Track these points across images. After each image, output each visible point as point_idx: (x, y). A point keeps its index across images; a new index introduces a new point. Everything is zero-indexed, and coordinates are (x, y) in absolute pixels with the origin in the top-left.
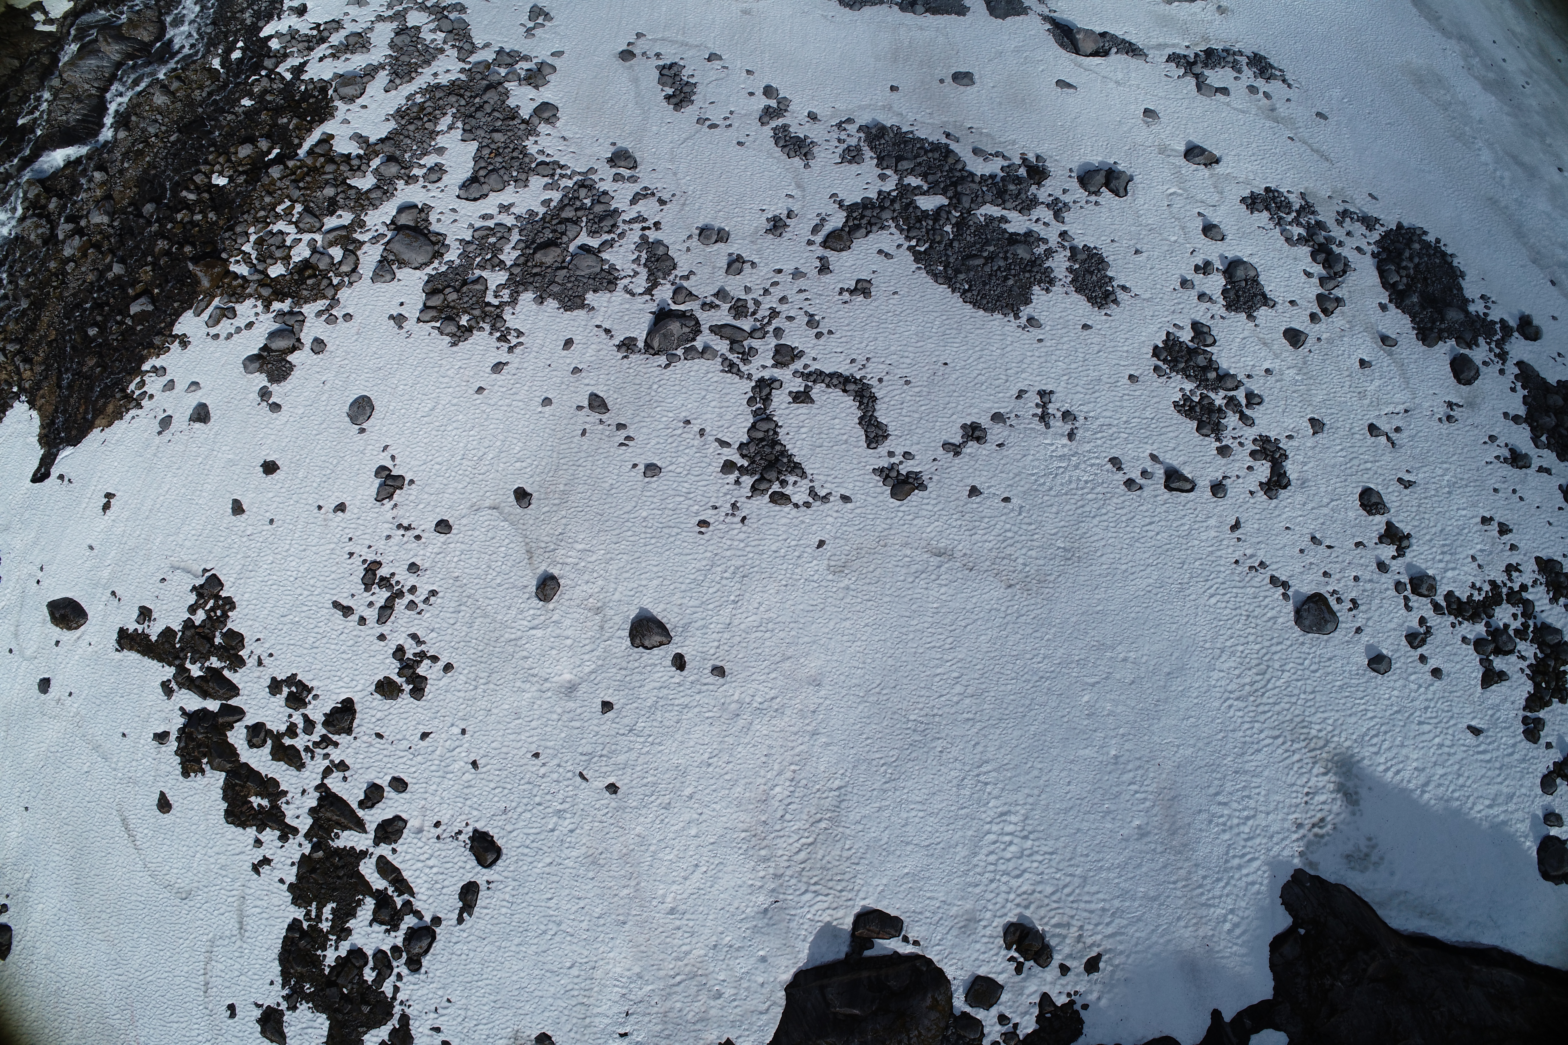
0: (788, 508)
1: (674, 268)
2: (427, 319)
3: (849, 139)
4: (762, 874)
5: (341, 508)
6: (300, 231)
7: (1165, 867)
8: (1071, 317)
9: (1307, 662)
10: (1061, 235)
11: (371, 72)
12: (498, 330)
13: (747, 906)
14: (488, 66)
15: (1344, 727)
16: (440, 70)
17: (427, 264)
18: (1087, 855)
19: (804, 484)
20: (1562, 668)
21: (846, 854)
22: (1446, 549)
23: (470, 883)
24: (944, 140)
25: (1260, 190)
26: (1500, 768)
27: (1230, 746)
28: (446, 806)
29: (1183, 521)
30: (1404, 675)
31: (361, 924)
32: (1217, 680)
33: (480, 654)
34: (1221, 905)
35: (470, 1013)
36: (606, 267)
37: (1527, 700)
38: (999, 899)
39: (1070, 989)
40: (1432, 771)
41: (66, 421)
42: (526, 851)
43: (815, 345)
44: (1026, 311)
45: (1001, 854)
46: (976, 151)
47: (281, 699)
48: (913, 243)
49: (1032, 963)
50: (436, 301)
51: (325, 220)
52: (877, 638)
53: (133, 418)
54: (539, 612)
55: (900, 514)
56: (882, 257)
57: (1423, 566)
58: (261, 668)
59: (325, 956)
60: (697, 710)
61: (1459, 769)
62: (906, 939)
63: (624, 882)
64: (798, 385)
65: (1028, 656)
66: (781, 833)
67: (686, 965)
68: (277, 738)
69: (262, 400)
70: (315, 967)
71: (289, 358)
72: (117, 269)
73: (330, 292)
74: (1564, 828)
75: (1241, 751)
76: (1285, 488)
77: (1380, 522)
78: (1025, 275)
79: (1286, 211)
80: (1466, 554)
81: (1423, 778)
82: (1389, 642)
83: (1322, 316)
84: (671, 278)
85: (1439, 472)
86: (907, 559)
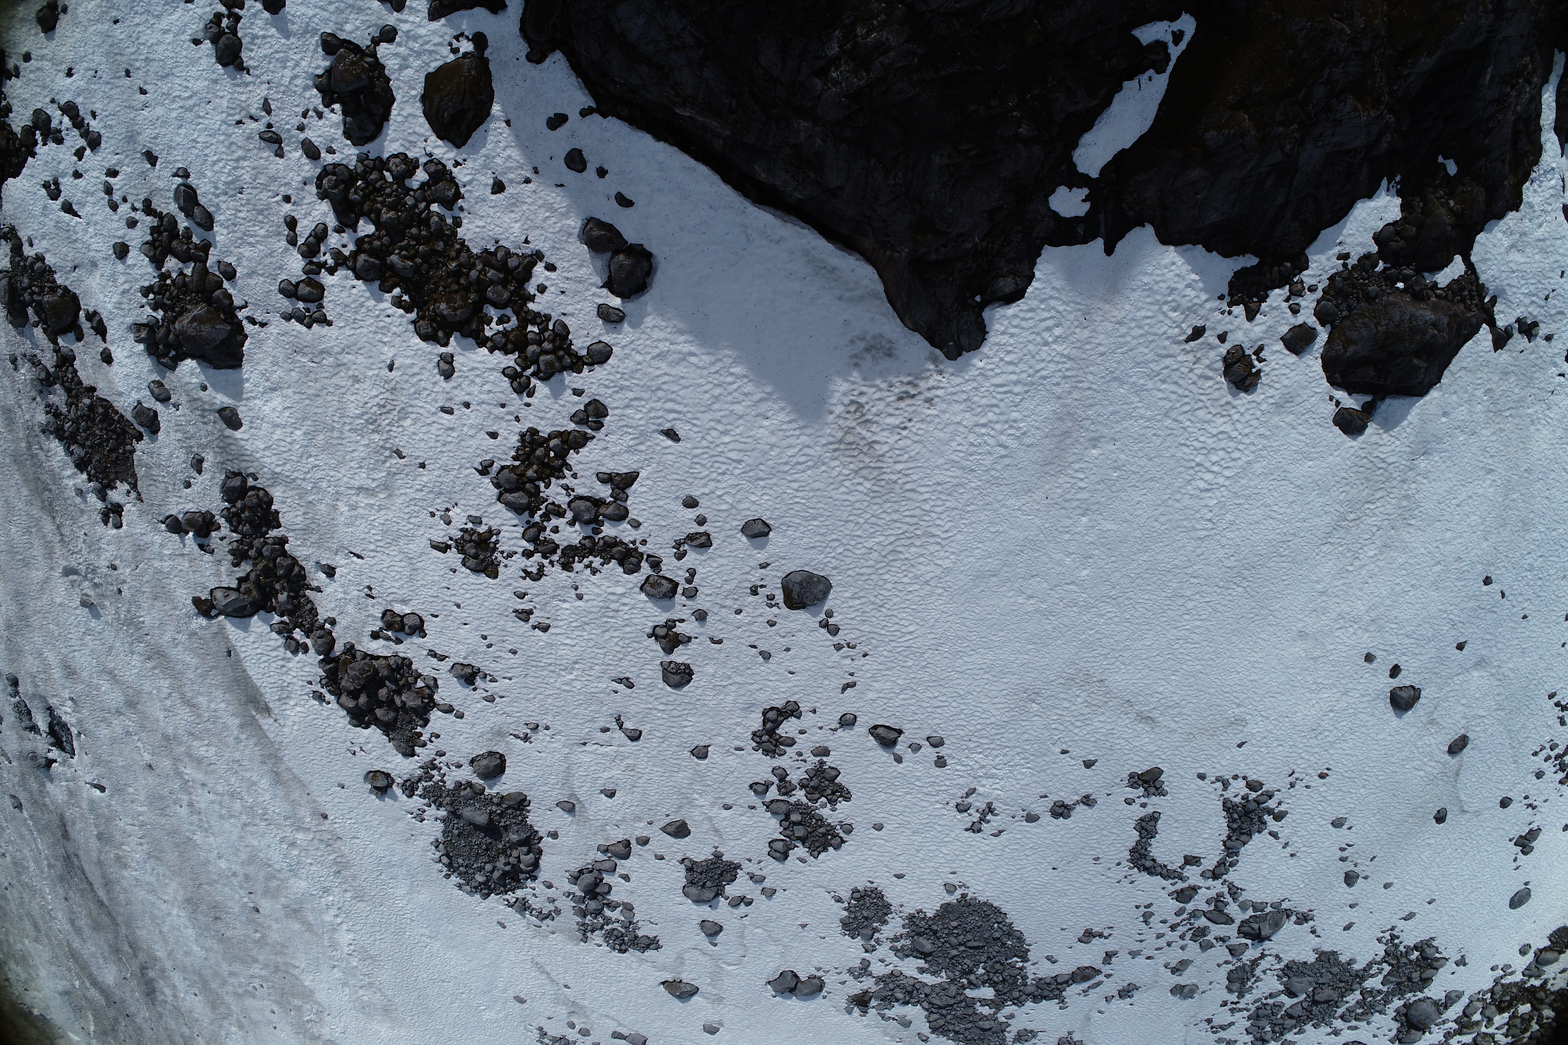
0: (1252, 777)
1: (1231, 972)
2: (1441, 961)
4: (1413, 486)
7: (1091, 405)
8: (910, 887)
9: (840, 550)
10: (874, 951)
12: (1394, 944)
15: (831, 480)
17: (1420, 1001)
18: (1154, 435)
19: (1229, 794)
20: (517, 463)
21: (1347, 488)
24: (932, 1037)
25: (633, 954)
26: (659, 389)
27: (966, 496)
29: (903, 702)
30: (734, 512)
32: (947, 558)
33: (1527, 703)
34: (1053, 354)
36: (1285, 980)
37: (583, 445)
38: (1248, 417)
39: (1228, 318)
40: (748, 411)
43: (1157, 899)
44: (953, 898)
45: (1227, 456)
46: (908, 1025)
48: (1020, 965)
49: (1248, 352)
50: (1426, 972)
52: (1236, 660)
54: (1473, 728)
55: (1163, 757)
56: (1055, 959)
57: (649, 605)
60: (1402, 632)
61: (713, 403)
62: (1338, 403)
63: (1512, 504)
64: (1189, 871)
65: (1117, 619)
66: (1385, 517)
67: (1498, 424)
71: (1549, 944)
73: (1496, 989)
74: (600, 301)
75: (957, 489)
76: (772, 709)
77: (680, 656)
78: (935, 927)
79: (615, 933)
80: (588, 605)
81: (764, 407)
82: (733, 547)
83: (633, 842)
84: (1239, 964)
85: (578, 685)
86: (1177, 720)
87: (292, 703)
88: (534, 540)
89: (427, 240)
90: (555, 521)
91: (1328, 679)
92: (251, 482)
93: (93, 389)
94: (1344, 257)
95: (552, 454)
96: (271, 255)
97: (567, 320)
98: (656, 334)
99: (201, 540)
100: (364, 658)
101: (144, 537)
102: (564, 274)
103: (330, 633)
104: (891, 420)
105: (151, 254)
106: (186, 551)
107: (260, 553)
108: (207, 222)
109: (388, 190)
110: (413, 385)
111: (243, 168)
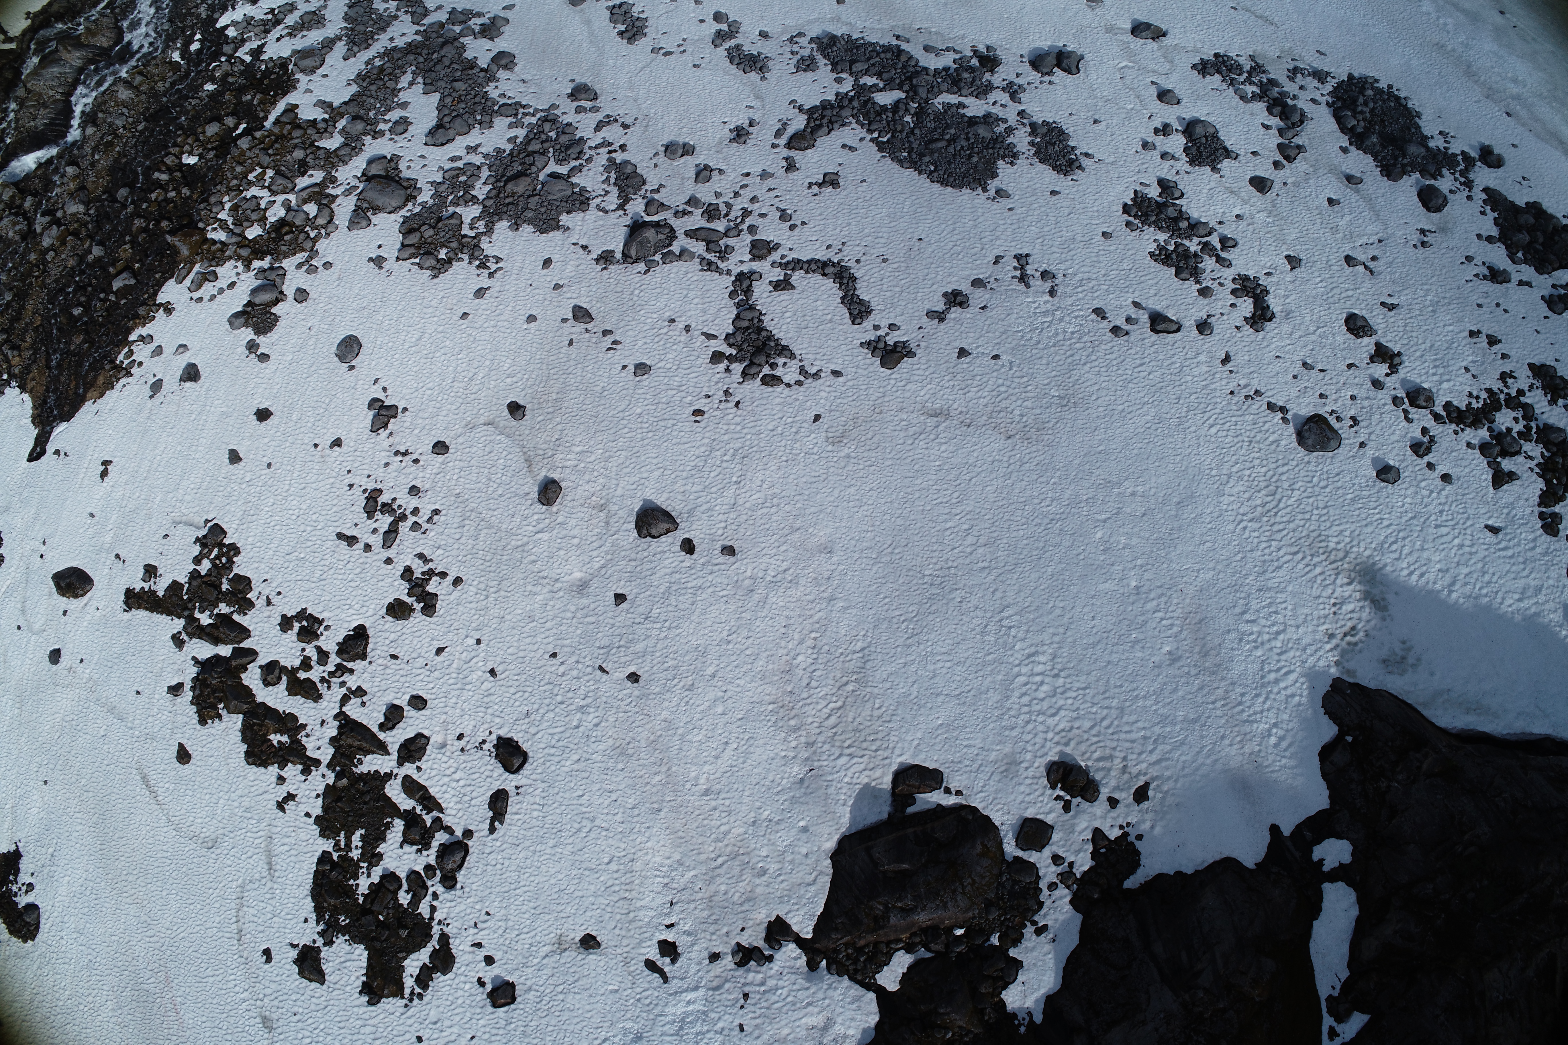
0: (780, 388)
1: (644, 183)
2: (406, 256)
3: (801, 51)
4: (794, 744)
5: (337, 443)
6: (273, 193)
8: (1038, 185)
9: (1315, 480)
10: (1019, 114)
11: (328, 44)
12: (477, 259)
13: (782, 778)
14: (442, 25)
15: (1361, 537)
16: (396, 35)
17: (401, 208)
18: (1121, 686)
19: (794, 365)
21: (877, 713)
22: (1438, 363)
23: (498, 791)
24: (894, 42)
25: (1209, 56)
26: (1524, 563)
27: (1249, 565)
28: (467, 717)
29: (1173, 360)
30: (1414, 483)
31: (392, 847)
32: (1228, 505)
33: (488, 564)
34: (1264, 720)
35: (510, 923)
36: (577, 190)
37: (1540, 497)
38: (1037, 740)
39: (1121, 821)
40: (1457, 571)
41: (58, 398)
42: (553, 751)
43: (790, 237)
44: (993, 185)
45: (1034, 695)
46: (927, 49)
47: (292, 634)
48: (876, 135)
49: (1079, 799)
50: (414, 239)
51: (297, 181)
52: (883, 501)
53: (124, 386)
54: (543, 516)
55: (893, 382)
56: (847, 150)
57: (1418, 381)
58: (270, 608)
59: (357, 885)
60: (710, 590)
61: (1483, 567)
62: (948, 791)
63: (655, 769)
64: (777, 274)
65: (1036, 501)
66: (809, 701)
67: (727, 845)
68: (292, 673)
69: (250, 353)
70: (348, 897)
71: (273, 310)
72: (97, 251)
73: (308, 245)
75: (1261, 570)
76: (1271, 320)
77: (1368, 344)
78: (989, 152)
79: (1236, 72)
80: (1458, 365)
81: (1448, 579)
82: (1394, 453)
83: (1285, 162)
84: (642, 193)
85: (1420, 293)
86: (904, 423)
91: (765, 515)
94: (1041, 931)
95: (1555, 482)
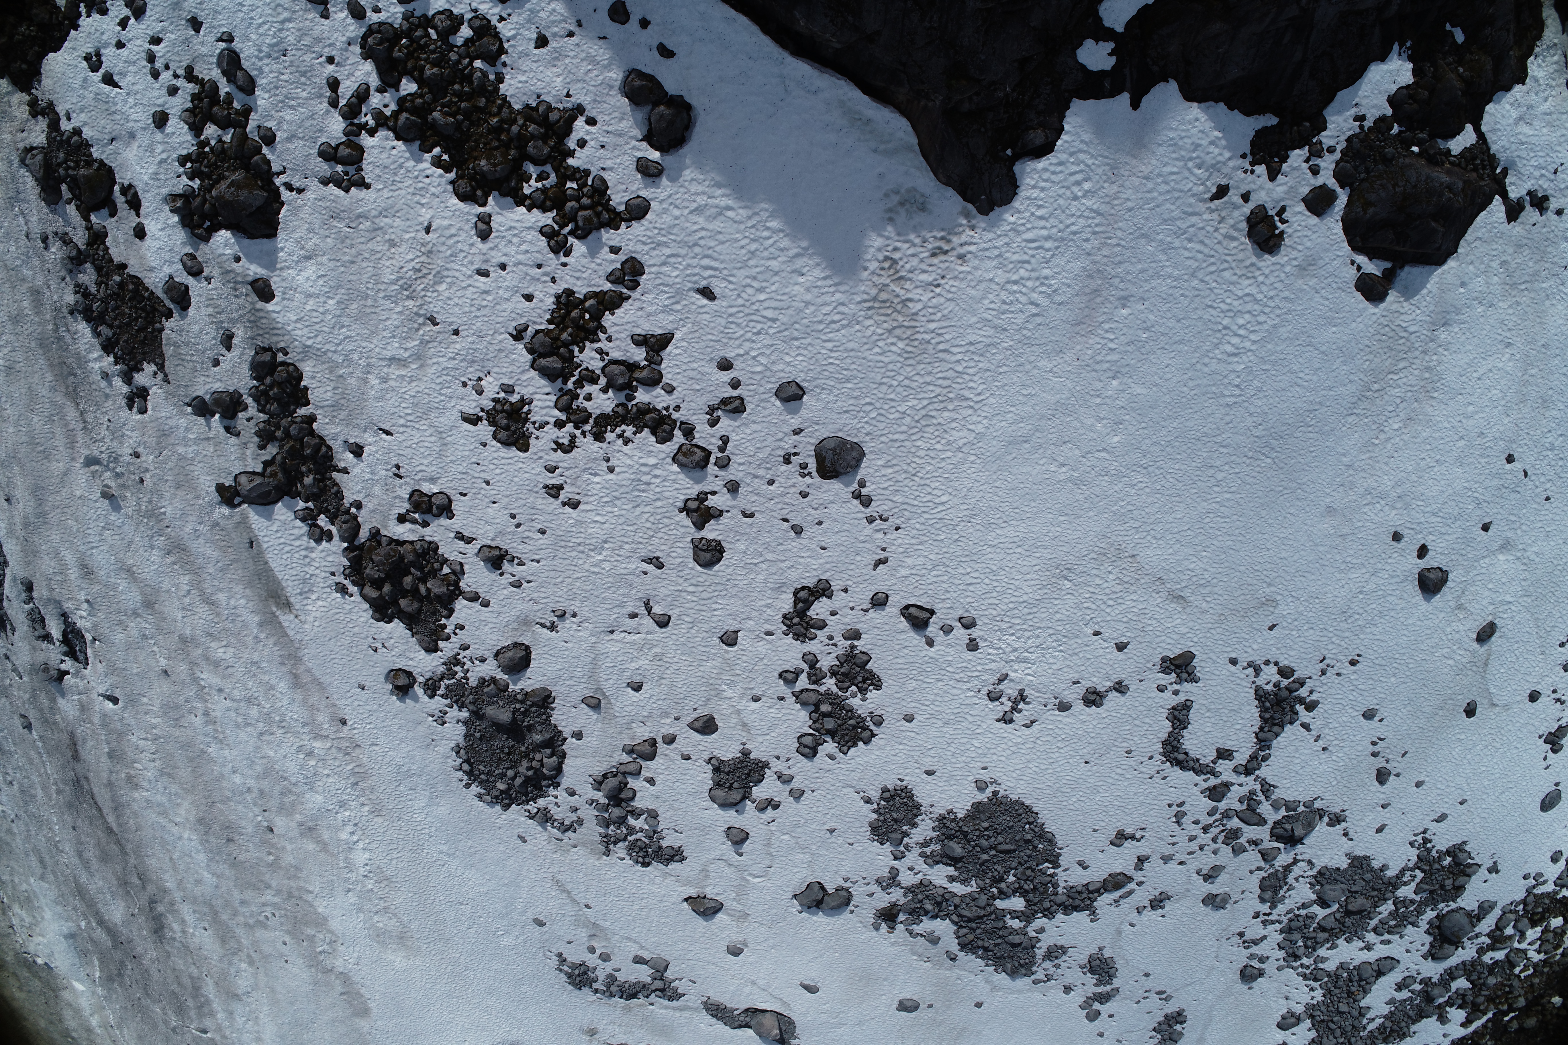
0: (1284, 663)
1: (1263, 879)
2: (1474, 866)
3: (1049, 967)
4: (1435, 357)
6: (1525, 952)
7: (1120, 263)
8: (941, 785)
9: (873, 415)
10: (902, 858)
12: (1426, 849)
13: (1456, 334)
15: (865, 340)
17: (1450, 910)
18: (1182, 295)
19: (1261, 681)
20: (552, 326)
21: (1371, 357)
24: (961, 955)
25: (656, 867)
26: (696, 244)
27: (998, 358)
29: (935, 579)
30: (768, 374)
32: (980, 422)
34: (1083, 208)
36: (1318, 888)
37: (619, 306)
38: (1272, 279)
39: (1249, 178)
40: (784, 267)
43: (1189, 797)
44: (984, 797)
45: (1252, 319)
46: (936, 941)
48: (1051, 872)
49: (1271, 213)
50: (1461, 880)
51: (1504, 958)
52: (1266, 536)
54: (1500, 615)
55: (1195, 640)
56: (1087, 863)
57: (682, 476)
60: (1428, 509)
61: (749, 259)
62: (1359, 268)
63: (1531, 380)
64: (1222, 766)
65: (1147, 490)
66: (1409, 388)
67: (1515, 297)
73: (1529, 900)
74: (640, 155)
75: (989, 349)
76: (803, 588)
77: (711, 532)
78: (965, 829)
79: (639, 843)
80: (620, 477)
81: (799, 263)
82: (767, 412)
83: (659, 740)
84: (1271, 870)
85: (607, 566)
86: (1208, 599)
87: (314, 597)
88: (566, 409)
89: (469, 97)
90: (588, 388)
91: (1357, 558)
92: (280, 357)
93: (124, 266)
94: (1360, 118)
95: (587, 316)
96: (312, 117)
97: (606, 175)
98: (694, 188)
99: (227, 422)
100: (389, 544)
101: (169, 422)
102: (605, 128)
103: (355, 517)
104: (924, 277)
105: (191, 120)
106: (212, 434)
107: (287, 434)
108: (249, 86)
109: (432, 47)
110: (450, 247)
111: (287, 30)
